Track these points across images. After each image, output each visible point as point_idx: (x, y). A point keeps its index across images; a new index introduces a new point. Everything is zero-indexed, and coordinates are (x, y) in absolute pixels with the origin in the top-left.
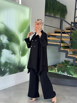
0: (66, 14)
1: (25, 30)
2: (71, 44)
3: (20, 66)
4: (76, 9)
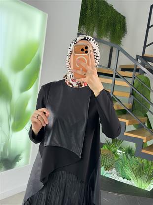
1: (28, 67)
2: (131, 104)
3: (8, 154)
4: (148, 27)
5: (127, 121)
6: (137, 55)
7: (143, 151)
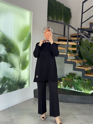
5: (76, 61)
6: (78, 28)
7: (85, 75)
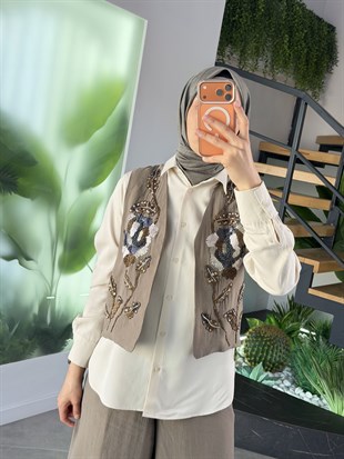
0: (329, 70)
1: (99, 135)
2: (333, 226)
5: (316, 264)
